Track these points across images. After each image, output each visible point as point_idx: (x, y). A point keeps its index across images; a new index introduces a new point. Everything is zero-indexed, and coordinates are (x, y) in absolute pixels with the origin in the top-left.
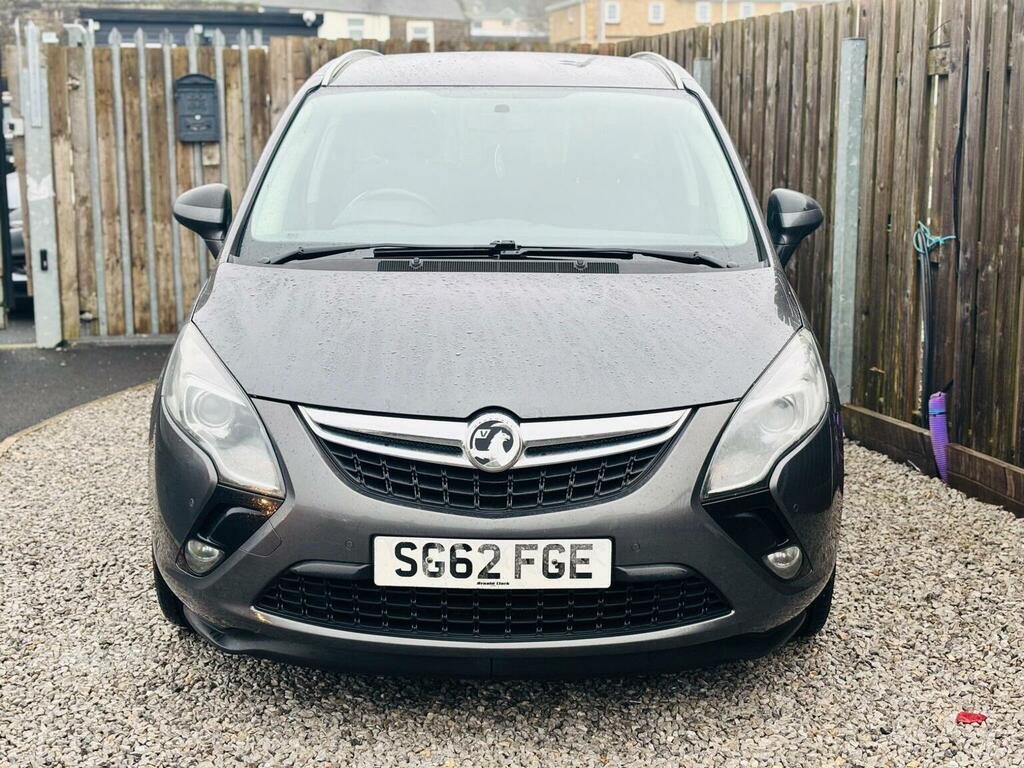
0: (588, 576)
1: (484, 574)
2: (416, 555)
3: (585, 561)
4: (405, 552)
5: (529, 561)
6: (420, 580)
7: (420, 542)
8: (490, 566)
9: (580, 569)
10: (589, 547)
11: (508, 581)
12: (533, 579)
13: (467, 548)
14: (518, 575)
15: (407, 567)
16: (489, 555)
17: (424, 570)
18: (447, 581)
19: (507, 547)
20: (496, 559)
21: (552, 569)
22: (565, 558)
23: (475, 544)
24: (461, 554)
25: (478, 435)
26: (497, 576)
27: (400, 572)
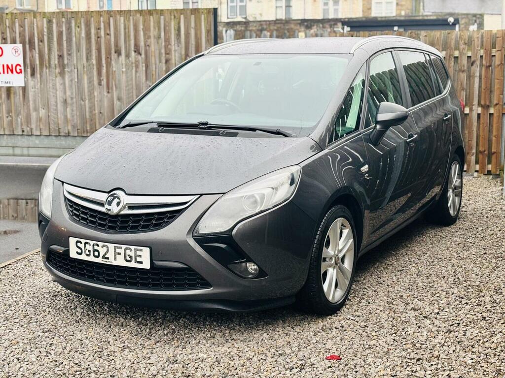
0: (141, 263)
1: (104, 257)
2: (82, 246)
3: (140, 256)
4: (79, 244)
5: (119, 254)
6: (83, 257)
7: (83, 241)
8: (105, 254)
9: (138, 259)
10: (141, 250)
11: (112, 261)
12: (121, 262)
13: (98, 246)
14: (115, 259)
15: (79, 251)
16: (105, 249)
17: (85, 252)
18: (91, 259)
19: (111, 246)
20: (107, 251)
21: (128, 258)
22: (132, 254)
23: (101, 244)
24: (96, 248)
25: (109, 199)
26: (108, 258)
27: (77, 253)
